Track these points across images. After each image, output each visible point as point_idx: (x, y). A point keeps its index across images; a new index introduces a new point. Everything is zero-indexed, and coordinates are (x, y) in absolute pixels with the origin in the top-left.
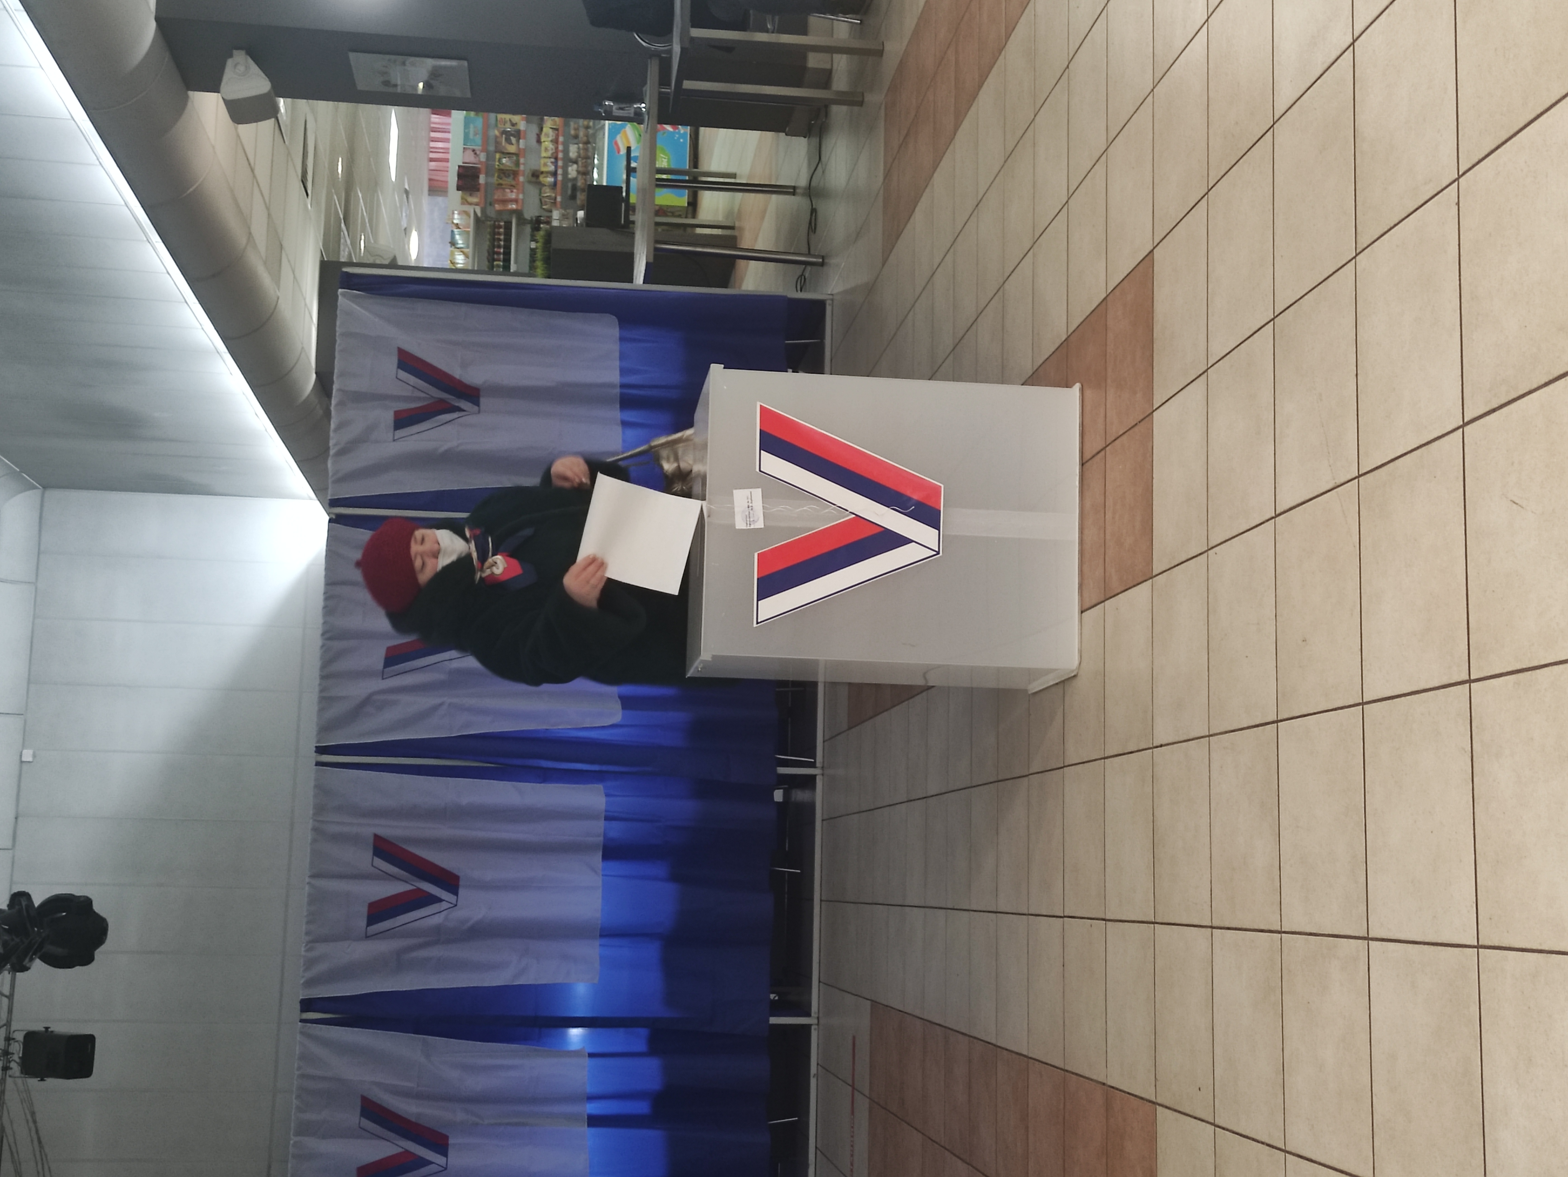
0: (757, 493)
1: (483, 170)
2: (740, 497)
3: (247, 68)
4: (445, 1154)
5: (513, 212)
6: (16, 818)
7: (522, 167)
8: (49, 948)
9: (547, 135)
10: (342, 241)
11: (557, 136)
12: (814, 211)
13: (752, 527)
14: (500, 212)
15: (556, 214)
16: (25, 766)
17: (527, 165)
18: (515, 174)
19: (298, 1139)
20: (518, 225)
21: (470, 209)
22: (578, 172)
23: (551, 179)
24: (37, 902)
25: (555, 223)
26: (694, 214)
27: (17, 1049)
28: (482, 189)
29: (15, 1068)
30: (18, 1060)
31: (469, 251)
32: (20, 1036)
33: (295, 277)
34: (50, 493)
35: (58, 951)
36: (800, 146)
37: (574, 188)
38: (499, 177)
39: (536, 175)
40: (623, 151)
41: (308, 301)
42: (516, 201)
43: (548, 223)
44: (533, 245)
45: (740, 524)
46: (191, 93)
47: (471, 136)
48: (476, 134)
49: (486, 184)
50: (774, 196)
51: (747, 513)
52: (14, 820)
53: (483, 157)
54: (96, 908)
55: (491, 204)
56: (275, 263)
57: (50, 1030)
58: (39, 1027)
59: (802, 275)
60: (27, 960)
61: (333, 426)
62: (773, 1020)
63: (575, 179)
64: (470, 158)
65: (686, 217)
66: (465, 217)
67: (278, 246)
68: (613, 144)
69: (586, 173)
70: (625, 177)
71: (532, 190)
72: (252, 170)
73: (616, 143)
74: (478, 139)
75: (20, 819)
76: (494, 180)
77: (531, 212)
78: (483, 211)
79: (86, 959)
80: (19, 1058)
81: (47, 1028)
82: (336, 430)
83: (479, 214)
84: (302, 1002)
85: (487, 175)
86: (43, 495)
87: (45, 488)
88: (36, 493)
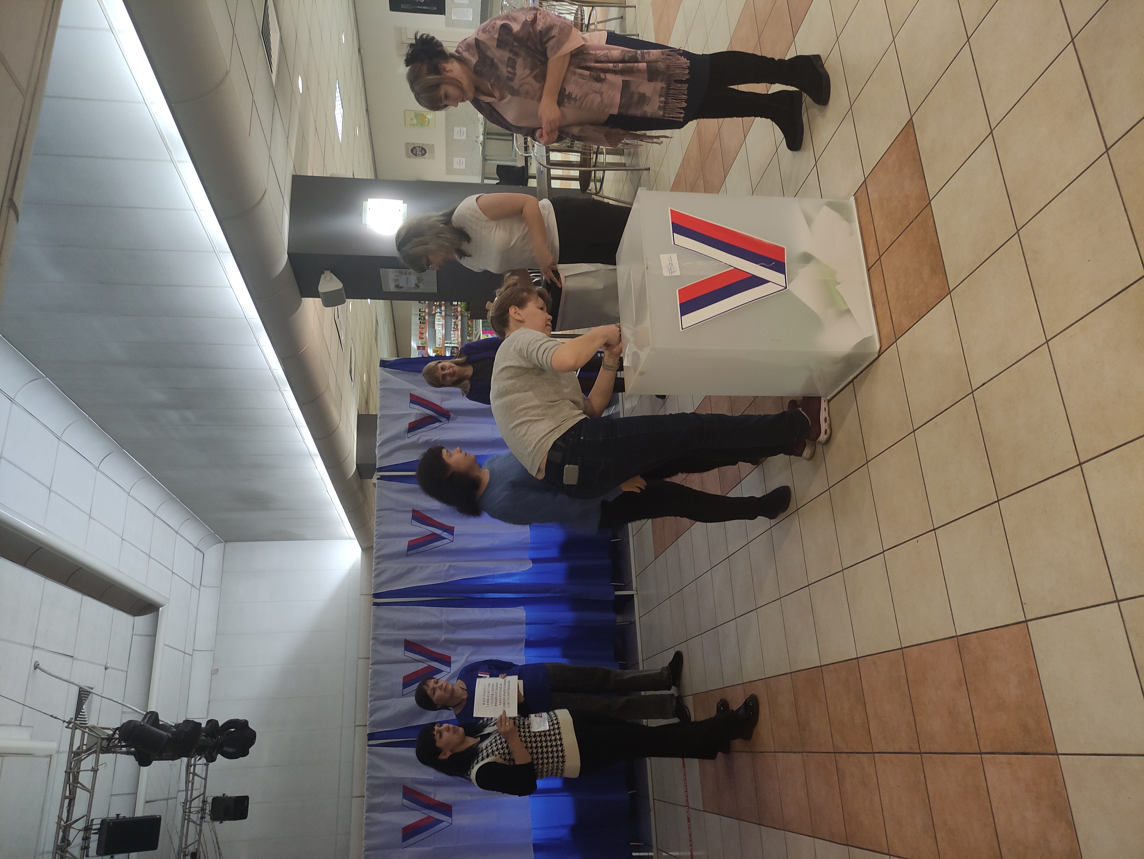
0: (674, 256)
2: (664, 259)
3: (331, 279)
4: (450, 816)
6: (209, 702)
8: (226, 749)
13: (673, 275)
19: (367, 814)
24: (220, 724)
27: (208, 807)
29: (208, 818)
30: (209, 813)
32: (210, 800)
33: (347, 415)
34: (228, 544)
35: (231, 750)
41: (352, 428)
45: (666, 273)
46: (303, 299)
51: (669, 267)
52: (208, 703)
54: (251, 726)
57: (225, 795)
58: (220, 795)
60: (214, 753)
61: (378, 433)
72: (329, 354)
75: (211, 702)
79: (245, 753)
80: (209, 811)
81: (224, 794)
82: (379, 435)
84: (369, 735)
86: (225, 545)
87: (226, 542)
88: (222, 545)
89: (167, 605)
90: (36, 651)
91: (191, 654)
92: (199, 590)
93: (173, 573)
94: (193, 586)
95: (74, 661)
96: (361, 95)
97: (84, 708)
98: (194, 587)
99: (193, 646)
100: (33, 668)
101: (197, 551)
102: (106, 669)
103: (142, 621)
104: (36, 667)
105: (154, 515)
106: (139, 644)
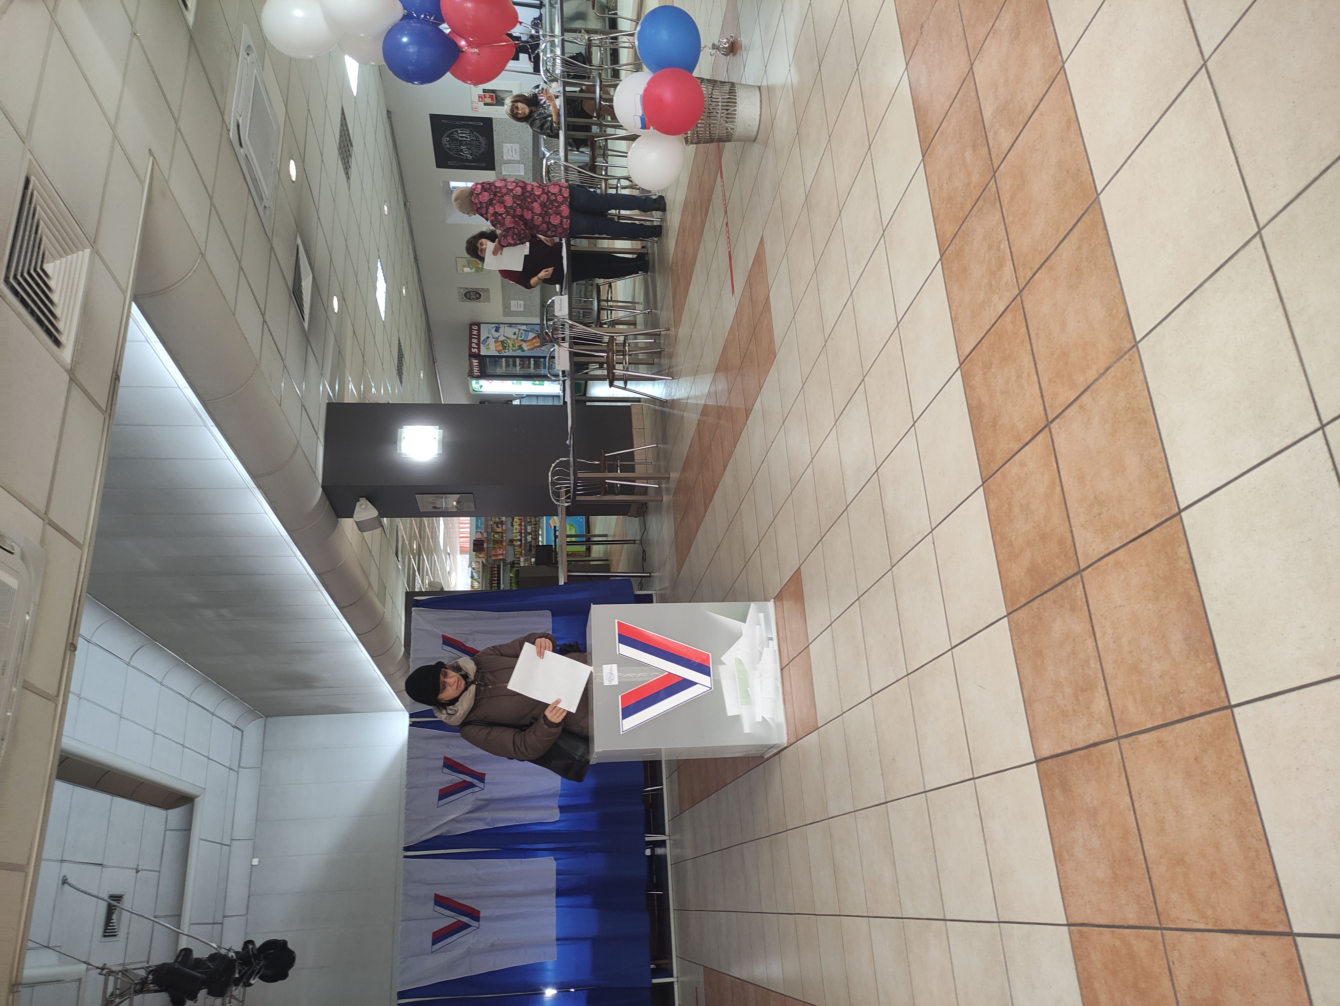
1: (486, 541)
2: (607, 668)
3: (366, 506)
5: (501, 559)
6: (249, 897)
7: (504, 538)
8: (264, 972)
9: (516, 522)
10: (416, 581)
11: (521, 522)
12: (644, 551)
14: (494, 560)
15: (522, 559)
16: (253, 867)
17: (507, 537)
18: (501, 542)
20: (503, 566)
21: (480, 560)
22: (532, 538)
23: (519, 543)
24: (258, 945)
25: (522, 564)
26: (589, 556)
28: (485, 550)
31: (480, 580)
33: (393, 601)
34: (269, 719)
35: (269, 972)
36: (636, 521)
37: (531, 546)
38: (494, 544)
39: (512, 541)
40: (553, 528)
41: (399, 612)
42: (502, 554)
43: (519, 564)
44: (511, 575)
46: (340, 519)
47: (479, 526)
48: (481, 525)
49: (487, 547)
50: (625, 545)
52: (247, 898)
53: (485, 535)
54: (290, 946)
55: (490, 557)
56: (382, 595)
59: (641, 582)
60: (252, 979)
62: (655, 981)
63: (531, 542)
64: (479, 536)
65: (586, 557)
66: (477, 564)
67: (383, 588)
68: (548, 524)
69: (536, 539)
70: (553, 539)
71: (510, 549)
72: (370, 552)
73: (550, 524)
74: (483, 526)
75: (251, 897)
76: (491, 545)
77: (510, 559)
78: (486, 561)
83: (484, 562)
84: (399, 993)
85: (487, 543)
86: (266, 721)
87: (267, 717)
88: (262, 721)
89: (203, 795)
90: (64, 864)
91: (229, 844)
92: (237, 772)
93: (209, 759)
94: (231, 769)
95: (104, 868)
96: (408, 249)
97: (114, 918)
98: (233, 770)
99: (232, 834)
100: (60, 881)
101: (235, 730)
102: (137, 872)
103: (175, 815)
104: (65, 882)
105: (189, 700)
106: (173, 839)
